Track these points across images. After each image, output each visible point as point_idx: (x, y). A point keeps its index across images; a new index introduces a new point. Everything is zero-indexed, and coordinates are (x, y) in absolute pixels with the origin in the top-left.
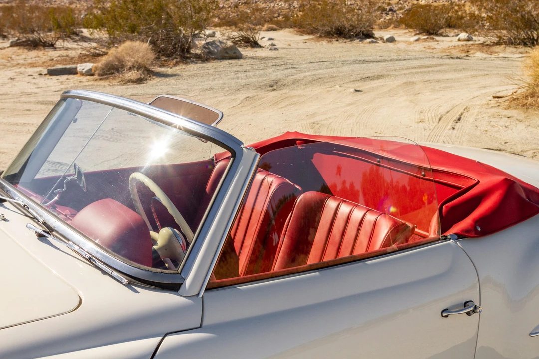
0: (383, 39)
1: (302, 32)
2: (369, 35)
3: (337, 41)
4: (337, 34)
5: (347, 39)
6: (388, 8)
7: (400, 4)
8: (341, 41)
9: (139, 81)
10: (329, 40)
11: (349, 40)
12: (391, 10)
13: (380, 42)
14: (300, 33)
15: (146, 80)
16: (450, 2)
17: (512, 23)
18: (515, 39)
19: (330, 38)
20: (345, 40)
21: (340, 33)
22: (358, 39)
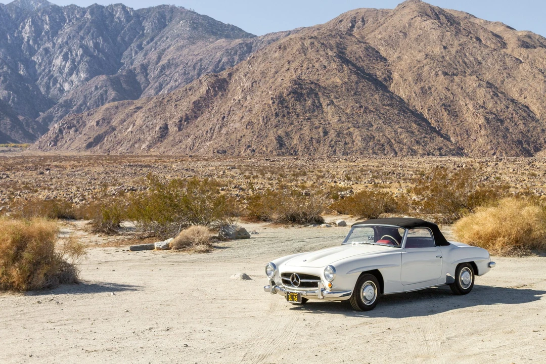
0: (335, 224)
1: (246, 220)
2: (319, 222)
3: (293, 226)
4: (291, 220)
5: (301, 224)
6: (304, 191)
7: (316, 187)
8: (296, 226)
9: (207, 251)
10: (285, 226)
11: (303, 226)
12: (307, 194)
13: (333, 226)
14: (244, 221)
15: (211, 250)
16: (373, 183)
17: (445, 207)
18: (448, 219)
19: (285, 224)
20: (299, 226)
21: (294, 219)
22: (311, 224)
